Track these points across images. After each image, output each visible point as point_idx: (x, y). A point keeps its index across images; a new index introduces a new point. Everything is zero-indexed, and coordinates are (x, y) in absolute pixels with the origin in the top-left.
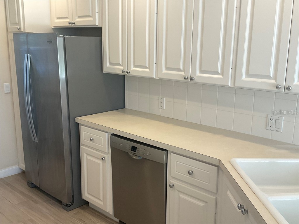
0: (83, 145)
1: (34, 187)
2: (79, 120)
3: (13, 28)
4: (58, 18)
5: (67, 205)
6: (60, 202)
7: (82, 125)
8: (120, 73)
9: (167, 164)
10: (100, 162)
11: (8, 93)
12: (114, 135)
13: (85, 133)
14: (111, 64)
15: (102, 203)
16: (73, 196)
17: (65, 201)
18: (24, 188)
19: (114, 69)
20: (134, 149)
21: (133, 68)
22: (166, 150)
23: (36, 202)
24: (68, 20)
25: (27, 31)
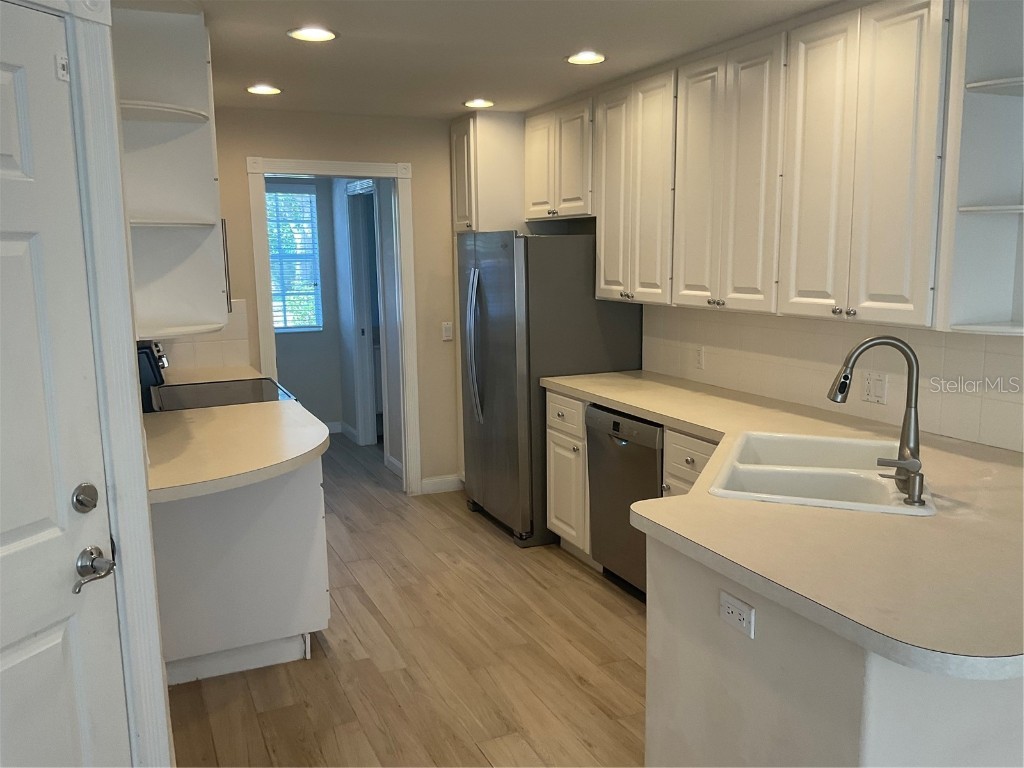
0: (551, 428)
1: (477, 508)
2: (546, 382)
3: (461, 226)
4: (534, 204)
5: (521, 535)
6: (510, 531)
7: (551, 391)
8: (618, 297)
9: (662, 450)
10: (571, 456)
11: (448, 341)
12: (595, 405)
13: (553, 403)
14: (607, 282)
15: (574, 533)
16: (532, 522)
17: (518, 529)
18: (462, 511)
19: (611, 291)
20: (616, 426)
21: (640, 289)
22: (661, 426)
23: (474, 531)
24: (548, 207)
25: (481, 230)
